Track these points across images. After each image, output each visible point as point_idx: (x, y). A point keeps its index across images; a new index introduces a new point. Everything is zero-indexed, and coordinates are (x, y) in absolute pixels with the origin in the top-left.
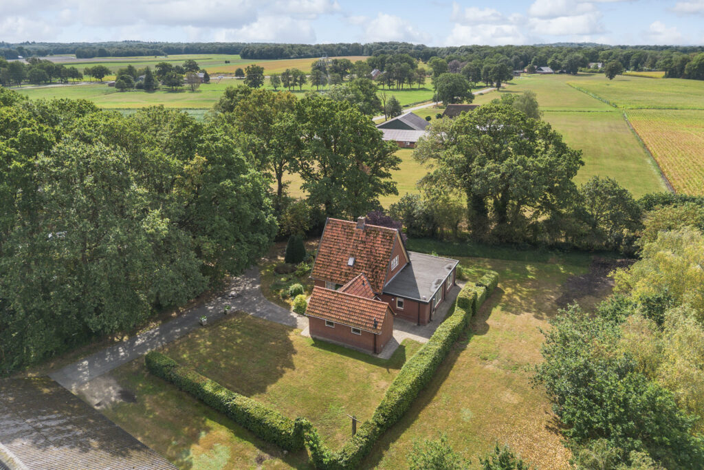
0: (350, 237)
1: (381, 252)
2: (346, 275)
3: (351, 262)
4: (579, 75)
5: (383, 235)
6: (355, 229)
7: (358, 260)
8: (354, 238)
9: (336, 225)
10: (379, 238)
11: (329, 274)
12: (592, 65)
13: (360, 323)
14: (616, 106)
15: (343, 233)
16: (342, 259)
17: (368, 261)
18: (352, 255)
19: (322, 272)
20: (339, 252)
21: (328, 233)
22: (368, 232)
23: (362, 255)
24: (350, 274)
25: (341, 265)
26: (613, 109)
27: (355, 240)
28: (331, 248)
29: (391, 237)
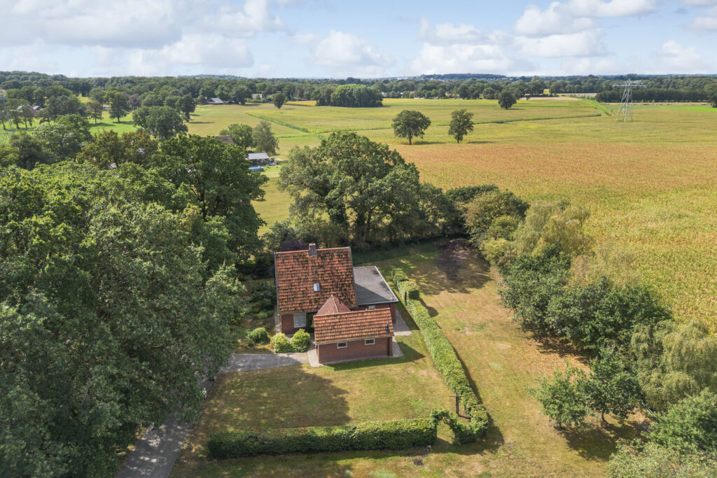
0: (306, 265)
1: (342, 271)
2: (316, 301)
3: (316, 288)
4: (248, 105)
5: (338, 255)
6: (308, 256)
7: (323, 285)
8: (310, 265)
9: (287, 257)
10: (336, 259)
11: (298, 305)
12: (255, 96)
13: (373, 333)
14: (307, 131)
15: (297, 263)
16: (306, 288)
17: (333, 282)
18: (315, 282)
19: (290, 306)
20: (300, 282)
21: (280, 267)
22: (322, 256)
23: (325, 278)
24: (319, 299)
25: (307, 294)
26: (306, 134)
27: (312, 267)
28: (290, 280)
29: (346, 255)
